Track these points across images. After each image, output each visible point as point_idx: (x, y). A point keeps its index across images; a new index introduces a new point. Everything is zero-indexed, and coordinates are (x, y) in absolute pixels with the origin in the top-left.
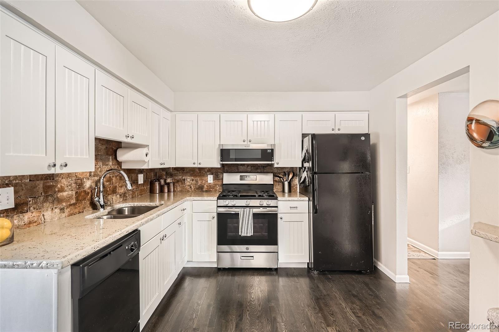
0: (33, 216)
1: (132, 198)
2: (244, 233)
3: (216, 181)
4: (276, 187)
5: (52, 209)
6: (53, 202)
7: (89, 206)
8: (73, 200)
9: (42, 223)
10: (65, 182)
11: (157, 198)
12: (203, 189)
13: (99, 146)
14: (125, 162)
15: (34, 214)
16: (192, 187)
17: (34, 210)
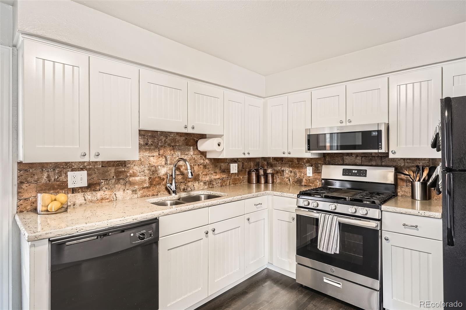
0: (105, 194)
1: (221, 186)
2: (323, 248)
3: (316, 174)
4: (403, 189)
5: (124, 190)
6: (125, 184)
7: (164, 190)
8: (146, 184)
9: (114, 200)
10: (137, 169)
11: (253, 188)
12: (301, 182)
13: (176, 137)
14: (211, 152)
15: (106, 193)
16: (291, 180)
17: (106, 190)
